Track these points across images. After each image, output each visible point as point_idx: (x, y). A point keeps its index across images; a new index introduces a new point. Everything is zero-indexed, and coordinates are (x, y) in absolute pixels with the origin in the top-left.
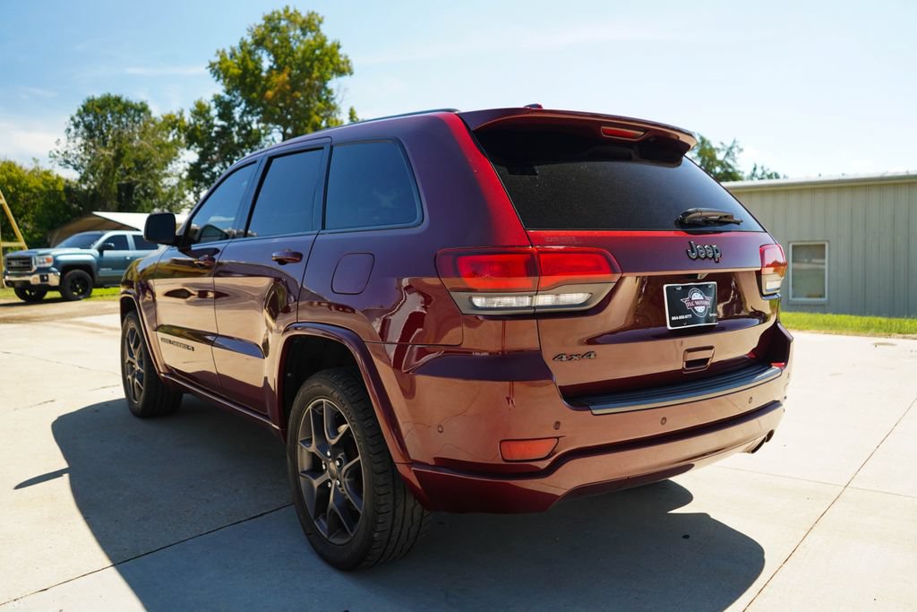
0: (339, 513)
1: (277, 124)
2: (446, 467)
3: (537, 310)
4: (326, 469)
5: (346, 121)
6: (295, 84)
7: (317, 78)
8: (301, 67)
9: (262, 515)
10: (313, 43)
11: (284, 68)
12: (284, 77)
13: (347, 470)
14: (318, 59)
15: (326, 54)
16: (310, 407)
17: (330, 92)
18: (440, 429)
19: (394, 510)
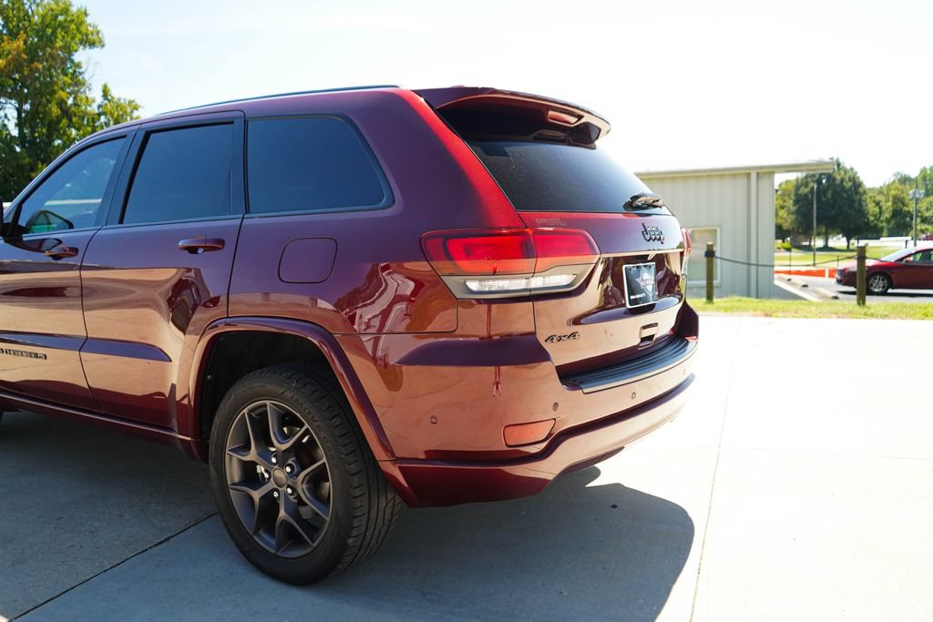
0: (295, 524)
1: (11, 98)
2: (436, 460)
3: (533, 293)
4: (270, 477)
5: (99, 99)
6: (32, 52)
7: (61, 48)
8: (40, 33)
9: (167, 539)
10: (54, 7)
11: (18, 33)
12: (19, 43)
13: (306, 476)
14: (60, 25)
15: (72, 21)
16: (245, 411)
17: (78, 65)
18: (434, 420)
19: (369, 512)
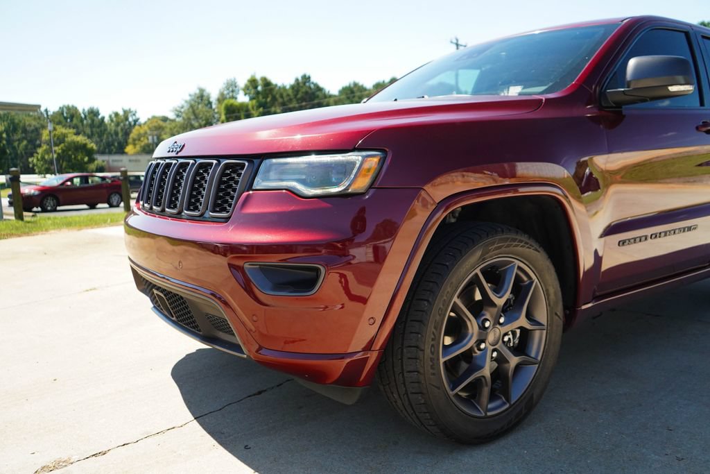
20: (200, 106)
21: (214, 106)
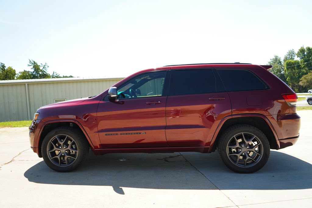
20: (275, 64)
21: (282, 63)
